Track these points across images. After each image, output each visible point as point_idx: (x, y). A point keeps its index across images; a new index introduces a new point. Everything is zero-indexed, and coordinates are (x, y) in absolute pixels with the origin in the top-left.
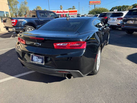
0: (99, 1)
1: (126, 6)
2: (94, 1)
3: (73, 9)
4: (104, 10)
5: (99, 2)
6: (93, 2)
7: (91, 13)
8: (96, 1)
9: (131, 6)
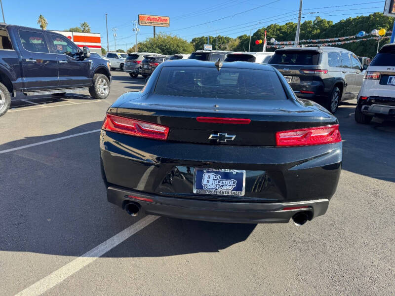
0: (165, 18)
1: (226, 38)
2: (152, 17)
3: (83, 32)
4: (180, 44)
5: (166, 20)
6: (149, 19)
7: (146, 49)
8: (157, 17)
9: (235, 40)
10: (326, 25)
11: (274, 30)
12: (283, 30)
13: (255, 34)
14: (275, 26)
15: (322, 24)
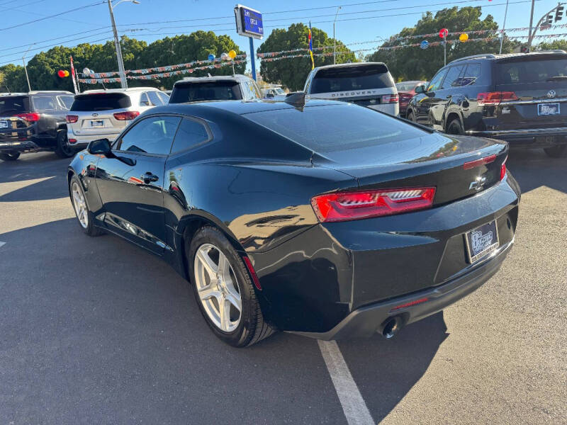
10: (139, 46)
11: (62, 56)
12: (77, 56)
13: (30, 63)
14: (62, 49)
15: (133, 46)
